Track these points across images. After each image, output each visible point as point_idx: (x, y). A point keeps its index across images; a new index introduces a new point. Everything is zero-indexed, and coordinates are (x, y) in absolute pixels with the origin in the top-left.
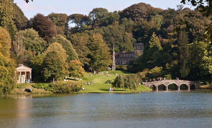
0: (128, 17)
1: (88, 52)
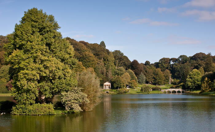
0: (193, 59)
1: (153, 76)
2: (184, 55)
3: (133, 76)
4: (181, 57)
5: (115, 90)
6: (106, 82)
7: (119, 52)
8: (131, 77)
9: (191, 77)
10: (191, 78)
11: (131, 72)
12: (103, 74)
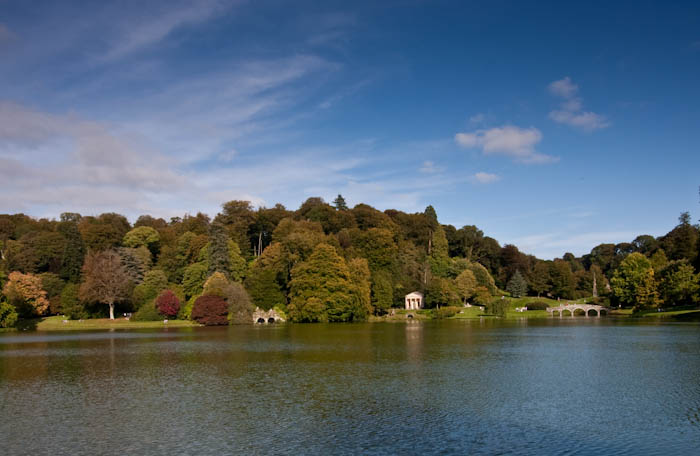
2: (645, 236)
3: (482, 277)
4: (639, 239)
5: (430, 311)
6: (409, 293)
7: (473, 229)
8: (478, 280)
9: (623, 274)
10: (623, 276)
11: (480, 269)
12: (411, 274)
